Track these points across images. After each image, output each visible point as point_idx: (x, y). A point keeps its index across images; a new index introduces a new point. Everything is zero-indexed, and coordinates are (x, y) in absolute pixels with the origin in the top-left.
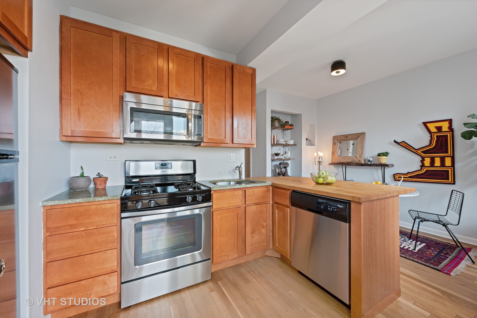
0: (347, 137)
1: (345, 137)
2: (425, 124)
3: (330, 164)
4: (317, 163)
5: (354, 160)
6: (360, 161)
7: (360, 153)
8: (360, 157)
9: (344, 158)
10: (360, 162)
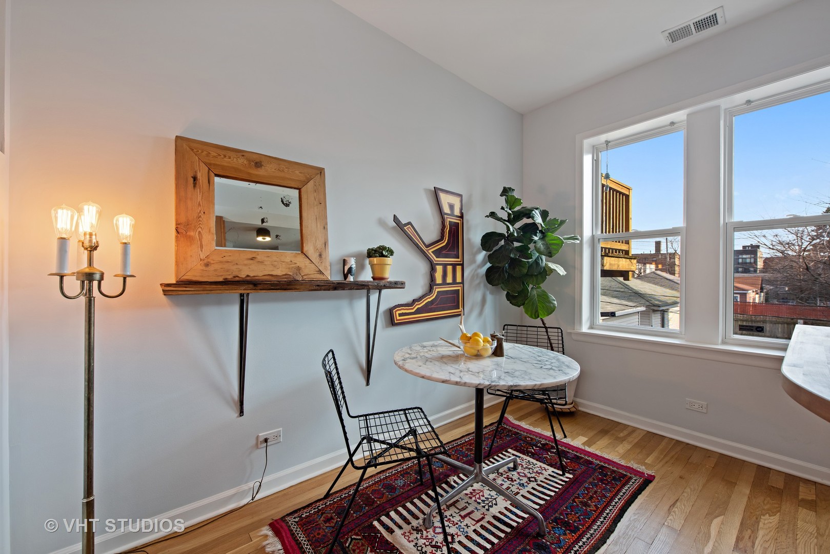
0: (258, 165)
1: (249, 160)
2: (436, 193)
3: (169, 290)
4: (73, 285)
5: (299, 269)
6: (320, 272)
7: (320, 244)
8: (320, 255)
9: (252, 259)
10: (321, 277)
